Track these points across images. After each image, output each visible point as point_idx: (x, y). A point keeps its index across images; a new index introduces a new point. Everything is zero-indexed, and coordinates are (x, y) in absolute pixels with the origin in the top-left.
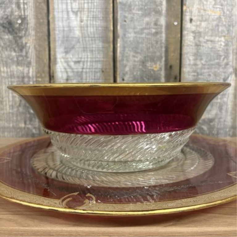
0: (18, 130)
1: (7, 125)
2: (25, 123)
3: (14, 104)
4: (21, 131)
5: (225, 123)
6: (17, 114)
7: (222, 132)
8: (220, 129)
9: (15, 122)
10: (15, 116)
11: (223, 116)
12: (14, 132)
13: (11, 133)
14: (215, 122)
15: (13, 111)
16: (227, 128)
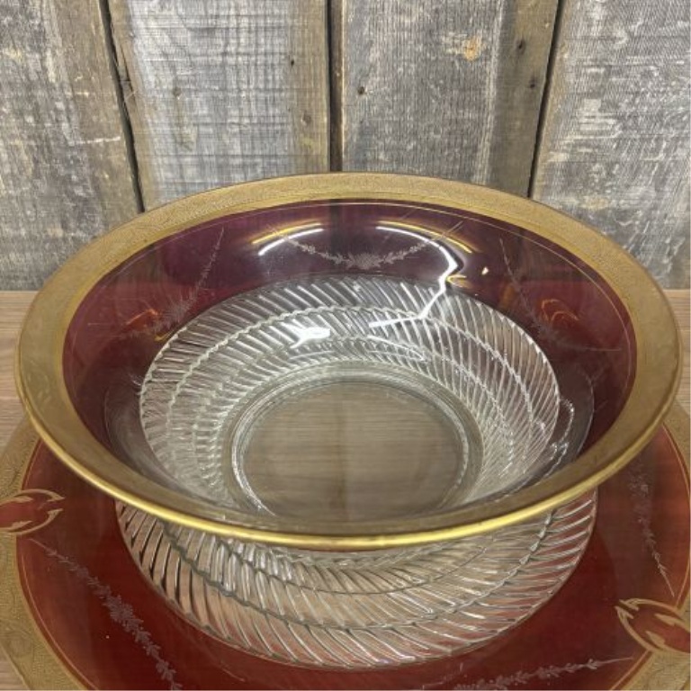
0: (47, 246)
1: (9, 231)
2: (65, 226)
3: (16, 171)
4: (58, 248)
5: (666, 222)
6: (34, 200)
7: (650, 246)
8: (647, 239)
9: (34, 222)
10: (29, 205)
11: (663, 202)
12: (37, 250)
13: (28, 254)
14: (636, 219)
15: (19, 191)
16: (666, 237)
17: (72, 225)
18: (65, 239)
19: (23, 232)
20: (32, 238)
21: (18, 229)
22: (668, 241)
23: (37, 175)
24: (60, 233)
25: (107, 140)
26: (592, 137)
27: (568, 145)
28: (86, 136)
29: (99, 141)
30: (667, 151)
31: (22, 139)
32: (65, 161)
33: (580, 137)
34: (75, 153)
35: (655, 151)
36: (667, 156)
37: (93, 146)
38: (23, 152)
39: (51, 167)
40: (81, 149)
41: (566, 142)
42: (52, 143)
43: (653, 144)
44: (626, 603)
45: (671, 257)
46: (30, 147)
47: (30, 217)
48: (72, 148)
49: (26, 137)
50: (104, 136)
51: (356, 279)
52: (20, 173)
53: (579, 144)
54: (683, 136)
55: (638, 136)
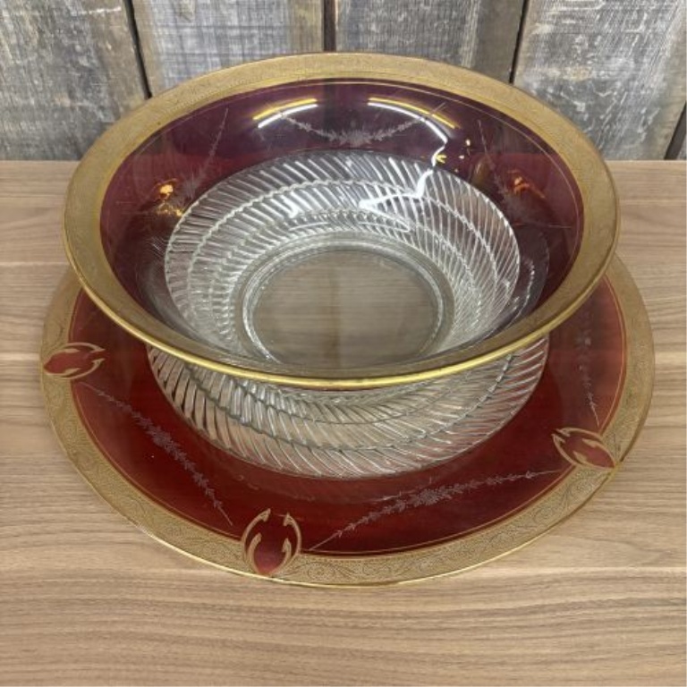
0: (56, 115)
1: (18, 100)
2: (71, 95)
3: (22, 42)
4: (66, 118)
5: (643, 92)
6: (40, 70)
7: (627, 115)
8: (624, 109)
9: (41, 92)
10: (36, 75)
11: (641, 73)
12: (46, 119)
13: (38, 123)
14: (613, 90)
15: (26, 61)
16: (643, 106)
17: (78, 94)
18: (72, 109)
19: (32, 102)
20: (41, 107)
21: (27, 98)
22: (643, 111)
23: (42, 45)
24: (67, 102)
25: (108, 11)
26: (577, 9)
27: (553, 16)
28: (88, 6)
29: (100, 11)
30: (648, 22)
31: (26, 9)
32: (69, 31)
33: (564, 9)
34: (78, 23)
35: (636, 23)
36: (648, 28)
37: (95, 16)
38: (27, 22)
39: (55, 38)
40: (83, 19)
41: (552, 13)
42: (55, 14)
43: (635, 16)
44: (561, 431)
45: (645, 127)
46: (35, 18)
47: (38, 86)
48: (74, 19)
49: (29, 7)
50: (105, 6)
51: (348, 155)
52: (26, 43)
53: (564, 15)
54: (664, 8)
55: (621, 8)
